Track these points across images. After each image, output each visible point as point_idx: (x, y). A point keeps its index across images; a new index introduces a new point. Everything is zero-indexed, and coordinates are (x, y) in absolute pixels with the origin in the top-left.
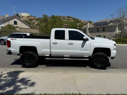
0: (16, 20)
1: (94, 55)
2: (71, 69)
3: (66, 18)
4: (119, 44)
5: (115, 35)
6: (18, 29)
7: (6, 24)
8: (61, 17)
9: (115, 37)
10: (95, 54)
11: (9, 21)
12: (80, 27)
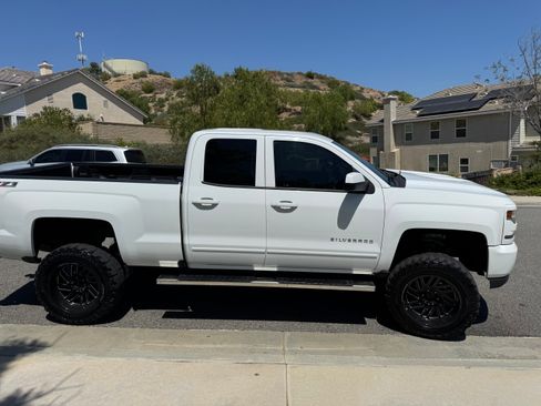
0: (81, 88)
1: (403, 264)
2: (288, 334)
3: (299, 81)
4: (532, 194)
5: (513, 153)
6: (87, 129)
7: (37, 107)
8: (278, 78)
9: (514, 166)
10: (409, 261)
11: (54, 95)
12: (357, 118)
